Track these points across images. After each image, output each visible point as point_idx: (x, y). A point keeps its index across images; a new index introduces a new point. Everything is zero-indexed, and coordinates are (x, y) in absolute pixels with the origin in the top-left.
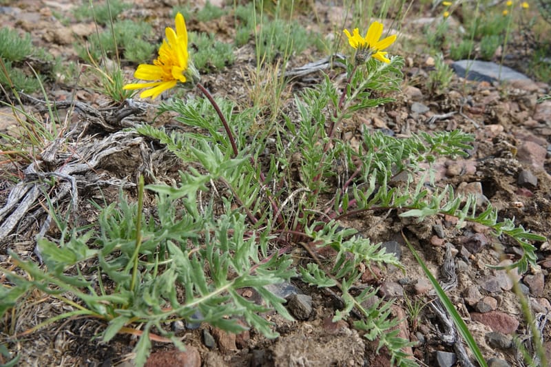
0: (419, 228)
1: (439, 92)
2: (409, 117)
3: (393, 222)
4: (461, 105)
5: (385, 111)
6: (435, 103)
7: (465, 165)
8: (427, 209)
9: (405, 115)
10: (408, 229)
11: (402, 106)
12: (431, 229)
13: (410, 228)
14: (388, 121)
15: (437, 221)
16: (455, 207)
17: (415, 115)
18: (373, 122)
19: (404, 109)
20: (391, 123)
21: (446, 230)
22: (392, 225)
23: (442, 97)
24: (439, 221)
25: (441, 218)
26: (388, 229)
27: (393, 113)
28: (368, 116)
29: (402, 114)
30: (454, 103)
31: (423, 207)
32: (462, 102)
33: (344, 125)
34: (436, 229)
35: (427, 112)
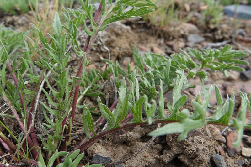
0: (193, 158)
1: (212, 26)
2: (186, 46)
3: (163, 149)
4: (234, 36)
5: (165, 42)
6: (210, 35)
7: (244, 86)
8: (189, 121)
9: (182, 44)
10: (179, 159)
11: (179, 37)
12: (209, 160)
13: (181, 157)
14: (166, 49)
15: (217, 148)
16: (228, 114)
17: (191, 44)
18: (152, 50)
19: (181, 39)
20: (169, 51)
21: (230, 158)
22: (161, 153)
23: (215, 30)
24: (220, 148)
25: (223, 145)
26: (156, 158)
27: (171, 43)
28: (148, 45)
29: (179, 44)
30: (226, 33)
31: (183, 119)
32: (234, 33)
33: (120, 50)
34: (215, 161)
35: (202, 41)
